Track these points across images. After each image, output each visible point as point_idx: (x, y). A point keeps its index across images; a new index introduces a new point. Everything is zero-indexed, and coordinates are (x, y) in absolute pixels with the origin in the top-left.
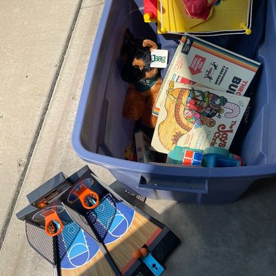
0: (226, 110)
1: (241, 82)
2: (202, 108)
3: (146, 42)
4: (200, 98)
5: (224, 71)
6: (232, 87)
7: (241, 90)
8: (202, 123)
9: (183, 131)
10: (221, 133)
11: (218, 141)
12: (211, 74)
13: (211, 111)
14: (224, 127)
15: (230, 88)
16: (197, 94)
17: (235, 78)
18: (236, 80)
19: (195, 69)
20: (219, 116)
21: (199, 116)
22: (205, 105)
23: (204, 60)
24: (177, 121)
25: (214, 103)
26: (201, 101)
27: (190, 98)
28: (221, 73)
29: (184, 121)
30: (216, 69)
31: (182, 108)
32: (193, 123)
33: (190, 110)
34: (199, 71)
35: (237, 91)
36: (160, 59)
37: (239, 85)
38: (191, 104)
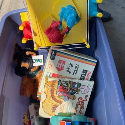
0: (81, 90)
1: (88, 72)
2: (67, 90)
3: (28, 53)
4: (65, 85)
5: (77, 67)
6: (83, 75)
7: (88, 76)
8: (68, 98)
9: (57, 104)
10: (81, 102)
11: (79, 107)
12: (70, 70)
13: (72, 91)
14: (81, 98)
15: (82, 76)
16: (63, 83)
17: (84, 70)
18: (85, 72)
19: (60, 68)
20: (78, 93)
21: (66, 94)
22: (69, 88)
23: (64, 62)
24: (53, 99)
25: (74, 86)
26: (66, 86)
27: (59, 86)
28: (75, 69)
29: (58, 99)
30: (72, 66)
31: (55, 92)
32: (63, 99)
33: (60, 92)
34: (62, 69)
35: (86, 78)
36: (39, 61)
37: (87, 74)
38: (60, 88)
